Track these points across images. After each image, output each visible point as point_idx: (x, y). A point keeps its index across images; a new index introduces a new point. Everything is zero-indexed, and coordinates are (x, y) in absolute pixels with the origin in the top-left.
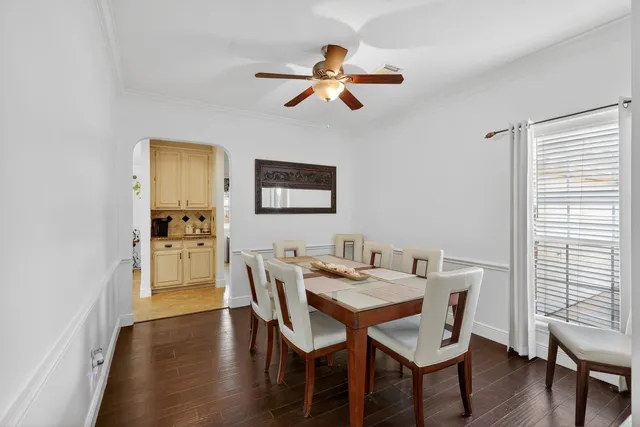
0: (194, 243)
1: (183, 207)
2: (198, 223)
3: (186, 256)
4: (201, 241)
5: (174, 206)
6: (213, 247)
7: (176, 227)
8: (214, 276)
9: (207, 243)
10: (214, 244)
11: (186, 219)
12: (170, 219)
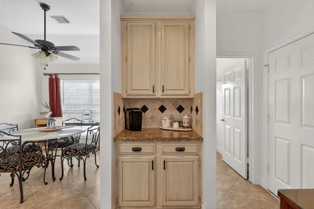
0: (172, 147)
1: (159, 94)
2: (176, 114)
3: (159, 165)
4: (180, 145)
5: (147, 93)
6: (198, 154)
7: (152, 118)
8: (200, 199)
9: (190, 147)
10: (200, 149)
11: (162, 109)
12: (145, 109)
